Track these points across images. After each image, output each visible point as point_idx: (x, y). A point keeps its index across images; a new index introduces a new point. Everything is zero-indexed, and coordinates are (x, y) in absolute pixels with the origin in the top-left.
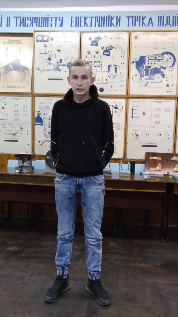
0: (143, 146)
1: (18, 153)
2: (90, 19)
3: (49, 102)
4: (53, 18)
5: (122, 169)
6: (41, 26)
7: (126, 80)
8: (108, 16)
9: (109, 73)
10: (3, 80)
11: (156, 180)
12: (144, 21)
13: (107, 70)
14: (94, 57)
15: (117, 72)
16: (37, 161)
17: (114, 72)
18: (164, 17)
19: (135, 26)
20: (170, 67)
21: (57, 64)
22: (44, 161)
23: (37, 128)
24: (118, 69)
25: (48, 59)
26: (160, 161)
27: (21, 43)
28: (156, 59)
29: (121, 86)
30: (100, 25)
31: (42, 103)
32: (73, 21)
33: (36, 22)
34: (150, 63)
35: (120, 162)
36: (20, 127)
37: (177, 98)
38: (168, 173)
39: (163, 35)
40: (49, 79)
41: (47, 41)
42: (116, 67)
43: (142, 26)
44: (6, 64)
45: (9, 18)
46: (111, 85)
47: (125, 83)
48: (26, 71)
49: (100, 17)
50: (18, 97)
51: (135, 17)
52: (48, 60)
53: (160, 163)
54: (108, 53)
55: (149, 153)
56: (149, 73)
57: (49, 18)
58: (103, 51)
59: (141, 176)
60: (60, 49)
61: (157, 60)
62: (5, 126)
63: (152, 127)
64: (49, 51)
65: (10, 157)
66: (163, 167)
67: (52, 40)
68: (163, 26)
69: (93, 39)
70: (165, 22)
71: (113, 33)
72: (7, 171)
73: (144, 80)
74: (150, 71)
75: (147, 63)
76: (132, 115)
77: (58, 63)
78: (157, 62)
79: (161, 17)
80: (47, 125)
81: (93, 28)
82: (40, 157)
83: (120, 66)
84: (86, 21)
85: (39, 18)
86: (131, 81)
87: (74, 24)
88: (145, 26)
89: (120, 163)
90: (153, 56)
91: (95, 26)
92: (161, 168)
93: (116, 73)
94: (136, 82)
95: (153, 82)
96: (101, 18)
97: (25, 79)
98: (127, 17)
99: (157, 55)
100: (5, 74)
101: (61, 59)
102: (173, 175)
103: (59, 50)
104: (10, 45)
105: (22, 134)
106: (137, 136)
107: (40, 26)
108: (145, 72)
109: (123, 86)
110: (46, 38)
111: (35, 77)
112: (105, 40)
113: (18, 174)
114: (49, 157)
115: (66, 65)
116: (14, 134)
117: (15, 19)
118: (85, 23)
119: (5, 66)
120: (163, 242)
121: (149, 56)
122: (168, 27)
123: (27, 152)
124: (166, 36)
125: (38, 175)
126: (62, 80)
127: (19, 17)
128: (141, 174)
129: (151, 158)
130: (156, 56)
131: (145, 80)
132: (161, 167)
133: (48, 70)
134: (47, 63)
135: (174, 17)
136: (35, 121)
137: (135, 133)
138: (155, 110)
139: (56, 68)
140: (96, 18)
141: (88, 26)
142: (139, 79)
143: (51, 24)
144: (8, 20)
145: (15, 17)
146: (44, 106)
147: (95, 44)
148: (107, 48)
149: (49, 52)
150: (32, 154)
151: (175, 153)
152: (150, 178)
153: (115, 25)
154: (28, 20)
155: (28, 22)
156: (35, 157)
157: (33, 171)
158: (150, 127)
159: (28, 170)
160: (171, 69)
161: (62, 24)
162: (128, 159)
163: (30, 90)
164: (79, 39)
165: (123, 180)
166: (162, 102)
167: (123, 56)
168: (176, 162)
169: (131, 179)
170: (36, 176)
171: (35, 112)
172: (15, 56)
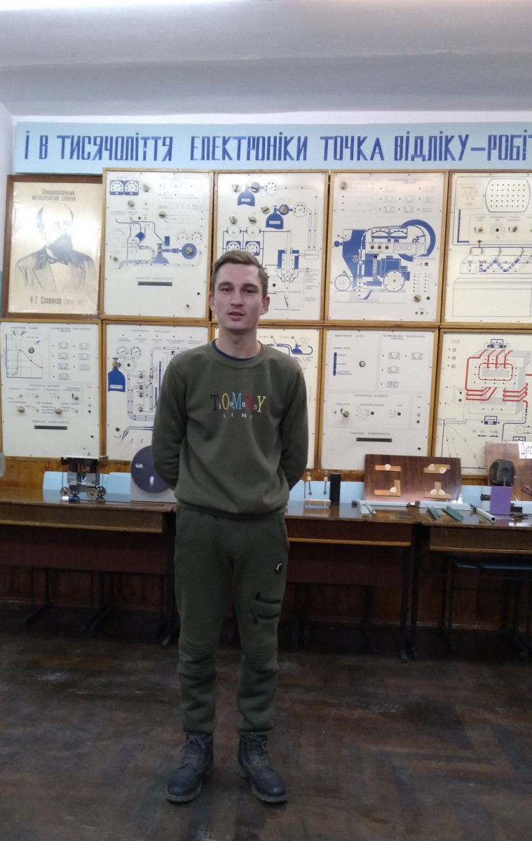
0: (359, 440)
1: (65, 457)
2: (237, 141)
3: (140, 337)
4: (149, 138)
5: (310, 494)
6: (121, 159)
7: (320, 286)
8: (278, 136)
9: (279, 270)
10: (33, 284)
11: (388, 518)
12: (362, 148)
13: (276, 263)
14: (246, 232)
15: (300, 266)
16: (113, 474)
17: (293, 267)
18: (408, 138)
19: (341, 159)
20: (423, 255)
21: (159, 248)
22: (128, 476)
23: (114, 397)
24: (301, 259)
25: (136, 236)
26: (398, 475)
27: (75, 199)
28: (389, 238)
29: (309, 299)
30: (260, 157)
31: (123, 340)
32: (195, 145)
33: (109, 148)
34: (376, 246)
35: (307, 476)
36: (73, 395)
37: (439, 329)
38: (418, 503)
39: (406, 181)
40: (141, 284)
41: (136, 194)
42: (297, 255)
43: (359, 159)
44: (39, 248)
45: (44, 138)
46: (286, 298)
47: (317, 293)
48: (86, 263)
49: (258, 138)
50: (66, 326)
51: (342, 138)
52: (138, 239)
53: (398, 479)
54: (278, 222)
55: (372, 456)
56: (375, 270)
57: (139, 139)
58: (267, 216)
59: (355, 509)
60: (166, 211)
61: (392, 240)
62: (36, 393)
63: (380, 396)
64: (139, 218)
65: (48, 464)
66: (405, 489)
67: (147, 191)
68: (407, 159)
69: (243, 189)
70: (411, 151)
71: (290, 176)
72: (41, 497)
74: (375, 262)
75: (368, 246)
76: (335, 368)
77: (160, 245)
78: (392, 245)
79: (402, 138)
80: (135, 390)
81: (244, 164)
82: (121, 466)
83: (307, 253)
84: (227, 147)
85: (117, 139)
86: (332, 289)
87: (198, 153)
88: (366, 159)
89: (305, 480)
90: (383, 230)
91: (248, 159)
92: (402, 492)
93: (296, 270)
94: (344, 291)
95: (382, 291)
96: (261, 140)
97: (84, 282)
98: (322, 138)
99: (393, 227)
100: (36, 272)
101: (167, 235)
102: (430, 507)
103: (162, 216)
104: (46, 202)
105: (77, 412)
106: (345, 416)
107: (119, 157)
108: (363, 266)
109: (313, 299)
110: (132, 185)
111: (106, 277)
112: (271, 191)
113: (67, 504)
114: (140, 466)
115: (180, 251)
116: (59, 413)
117: (61, 140)
118: (225, 152)
119: (35, 253)
120: (404, 661)
121: (374, 230)
122: (418, 163)
123: (89, 454)
124: (412, 183)
125: (115, 505)
126: (169, 284)
127: (68, 137)
128: (355, 504)
129: (378, 468)
130: (390, 230)
131: (365, 286)
132: (402, 488)
133: (138, 262)
134: (135, 245)
135: (433, 139)
136: (107, 382)
137: (342, 410)
138: (387, 355)
139: (156, 258)
140: (249, 139)
141: (230, 158)
142: (350, 284)
143: (145, 153)
144: (44, 143)
145: (59, 137)
146: (129, 346)
147: (249, 200)
148: (275, 210)
149: (135, 219)
150: (100, 458)
151: (433, 455)
152: (374, 512)
153: (295, 156)
154: (90, 143)
155: (91, 149)
156: (106, 465)
157: (102, 498)
158: (376, 396)
159: (92, 494)
160: (426, 260)
161: (169, 153)
162: (325, 470)
163: (96, 308)
164: (210, 189)
165: (312, 517)
166: (404, 337)
167: (313, 231)
168: (436, 477)
169: (331, 515)
170: (109, 510)
171: (107, 360)
172: (59, 228)
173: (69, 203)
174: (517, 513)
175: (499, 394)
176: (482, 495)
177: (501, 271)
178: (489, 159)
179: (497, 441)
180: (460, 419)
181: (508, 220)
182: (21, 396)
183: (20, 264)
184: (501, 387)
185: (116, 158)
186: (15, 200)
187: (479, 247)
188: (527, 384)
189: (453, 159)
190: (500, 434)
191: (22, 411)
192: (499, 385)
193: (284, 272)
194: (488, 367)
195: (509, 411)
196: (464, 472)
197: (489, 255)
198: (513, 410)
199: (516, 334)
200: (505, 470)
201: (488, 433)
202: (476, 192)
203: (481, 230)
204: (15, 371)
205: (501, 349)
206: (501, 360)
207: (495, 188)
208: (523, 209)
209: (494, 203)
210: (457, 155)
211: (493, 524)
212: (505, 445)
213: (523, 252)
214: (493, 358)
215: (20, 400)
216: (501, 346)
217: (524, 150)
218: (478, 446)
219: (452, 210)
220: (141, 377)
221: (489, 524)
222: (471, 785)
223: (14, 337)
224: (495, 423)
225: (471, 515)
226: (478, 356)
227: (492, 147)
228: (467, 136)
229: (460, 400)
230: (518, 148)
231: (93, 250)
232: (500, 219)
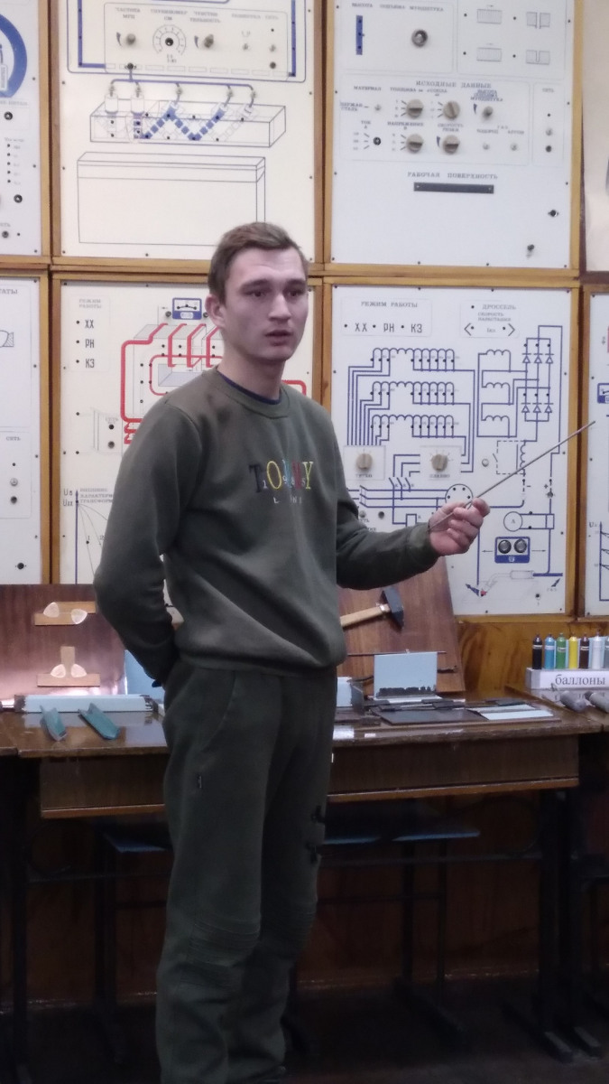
37: (50, 274)
38: (20, 701)
102: (48, 709)
151: (55, 581)
160: (6, 103)
168: (63, 633)
177: (184, 138)
181: (194, 20)
187: (131, 80)
194: (170, 364)
203: (132, 41)
205: (197, 322)
206: (199, 347)
213: (230, 95)
214: (180, 341)
216: (197, 315)
226: (146, 339)
229: (111, 444)
232: (175, 17)
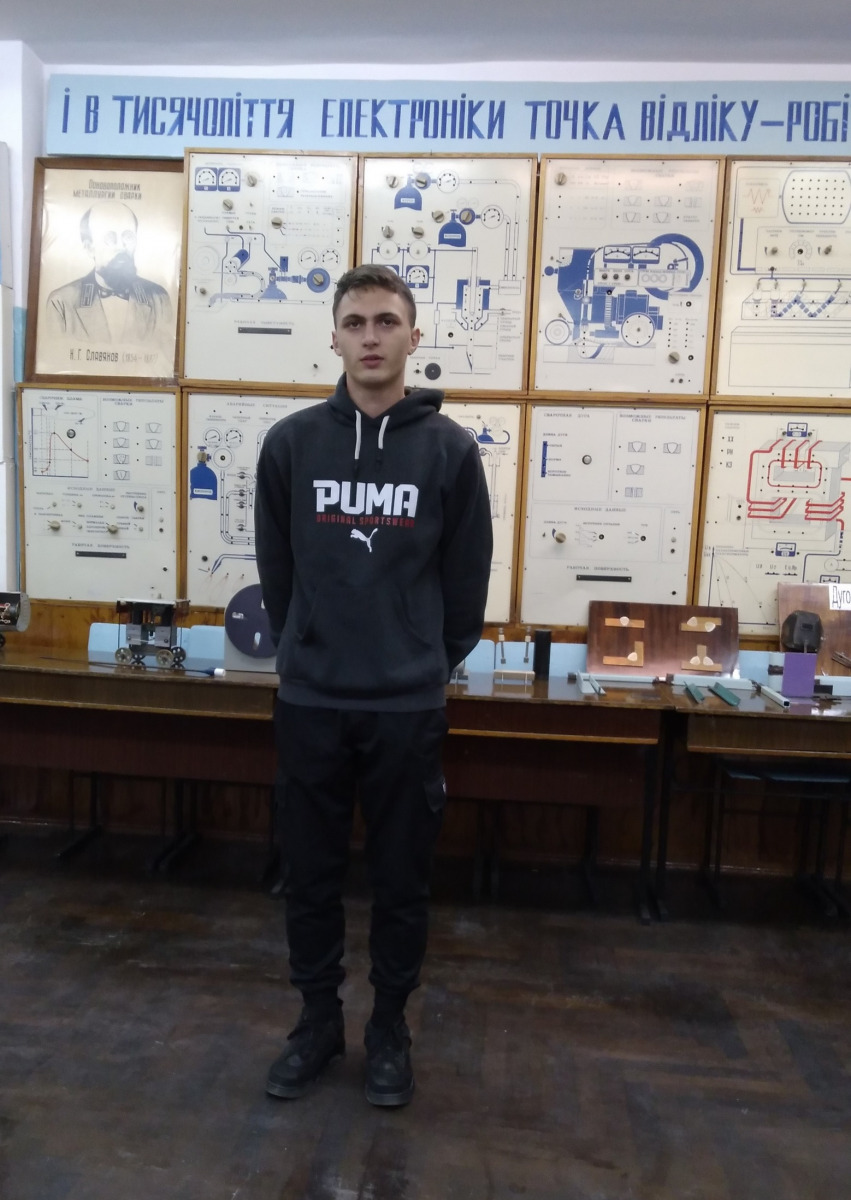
0: (581, 578)
1: (124, 600)
2: (394, 107)
3: (240, 415)
4: (256, 101)
5: (503, 661)
6: (214, 133)
7: (522, 337)
8: (459, 99)
9: (459, 311)
10: (74, 329)
11: (624, 700)
12: (591, 119)
13: (454, 299)
14: (408, 251)
15: (491, 306)
16: (195, 628)
17: (480, 306)
18: (662, 105)
19: (557, 136)
20: (684, 290)
21: (271, 275)
22: (220, 631)
23: (198, 508)
24: (492, 295)
25: (238, 256)
26: (640, 634)
27: (140, 196)
28: (631, 261)
29: (503, 357)
30: (431, 133)
31: (214, 418)
32: (329, 113)
33: (194, 116)
34: (611, 275)
35: (498, 634)
36: (135, 504)
37: (708, 407)
38: (670, 678)
39: (659, 173)
40: (243, 330)
41: (236, 189)
42: (487, 287)
43: (585, 137)
44: (84, 274)
45: (93, 101)
46: (469, 356)
47: (517, 348)
48: (157, 298)
49: (428, 103)
50: (125, 396)
51: (559, 104)
52: (238, 260)
53: (639, 640)
54: (458, 236)
55: (600, 604)
56: (608, 313)
57: (242, 102)
58: (441, 225)
59: (572, 687)
60: (283, 218)
61: (636, 266)
62: (78, 500)
63: (614, 510)
64: (241, 227)
65: (97, 612)
66: (650, 655)
67: (253, 185)
68: (660, 137)
69: (403, 184)
70: (668, 125)
71: (478, 163)
72: (85, 662)
73: (587, 336)
74: (608, 303)
75: (598, 275)
76: (544, 465)
77: (273, 271)
78: (635, 273)
79: (653, 105)
80: (232, 497)
81: (404, 144)
82: (209, 615)
83: (502, 284)
84: (379, 116)
85: (207, 102)
86: (541, 341)
87: (333, 126)
88: (595, 137)
89: (496, 641)
90: (621, 249)
91: (412, 135)
92: (645, 660)
93: (485, 312)
94: (559, 344)
95: (620, 345)
96: (432, 105)
97: (154, 327)
98: (527, 104)
99: (637, 245)
100: (78, 310)
101: (284, 255)
102: (689, 684)
103: (277, 224)
104: (97, 200)
105: (141, 530)
106: (560, 540)
107: (210, 131)
108: (590, 307)
109: (511, 357)
110: (230, 176)
111: (188, 319)
112: (446, 186)
113: (126, 673)
114: (239, 616)
115: (304, 280)
116: (113, 532)
117: (118, 103)
118: (376, 124)
119: (77, 281)
120: (646, 923)
121: (608, 250)
122: (678, 145)
123: (160, 597)
124: (669, 176)
126: (287, 332)
127: (130, 98)
128: (572, 679)
129: (609, 622)
130: (632, 250)
131: (593, 338)
132: (645, 653)
133: (239, 297)
134: (234, 270)
135: (702, 107)
136: (189, 484)
137: (554, 531)
138: (625, 447)
139: (267, 290)
140: (414, 104)
141: (384, 134)
142: (570, 334)
143: (250, 124)
144: (92, 107)
145: (116, 98)
146: (223, 429)
147: (412, 201)
148: (453, 216)
149: (239, 231)
150: (177, 603)
151: (695, 603)
152: (602, 691)
153: (484, 131)
154: (164, 108)
155: (166, 117)
156: (187, 614)
157: (180, 665)
158: (607, 510)
159: (165, 660)
160: (688, 296)
161: (288, 126)
162: (527, 625)
163: (171, 367)
164: (353, 183)
165: (506, 699)
166: (653, 418)
167: (511, 249)
168: (699, 637)
169: (534, 696)
170: (191, 684)
171: (189, 449)
172: (115, 242)
173: (132, 203)
174: (825, 695)
175: (800, 509)
176: (770, 666)
177: (805, 316)
178: (789, 138)
179: (796, 582)
180: (738, 546)
181: (818, 236)
182: (55, 505)
183: (54, 299)
184: (802, 497)
185: (205, 133)
186: (47, 197)
187: (772, 278)
188: (843, 494)
189: (733, 138)
190: (799, 571)
191: (56, 529)
192: (800, 494)
193: (465, 314)
194: (783, 466)
195: (814, 536)
196: (744, 630)
197: (787, 290)
198: (821, 534)
199: (828, 415)
200: (807, 627)
201: (781, 570)
202: (768, 191)
203: (774, 252)
204: (46, 465)
205: (803, 439)
206: (803, 455)
207: (798, 185)
208: (842, 219)
209: (796, 210)
210: (739, 132)
211: (786, 711)
212: (808, 589)
213: (840, 286)
214: (790, 453)
215: (53, 510)
216: (804, 434)
217: (845, 125)
218: (766, 589)
219: (730, 219)
220: (242, 477)
221: (780, 712)
222: (745, 1111)
223: (44, 411)
224: (792, 554)
225: (753, 697)
226: (768, 449)
227: (794, 120)
228: (755, 103)
229: (739, 518)
230: (835, 122)
231: (168, 277)
232: (805, 234)
